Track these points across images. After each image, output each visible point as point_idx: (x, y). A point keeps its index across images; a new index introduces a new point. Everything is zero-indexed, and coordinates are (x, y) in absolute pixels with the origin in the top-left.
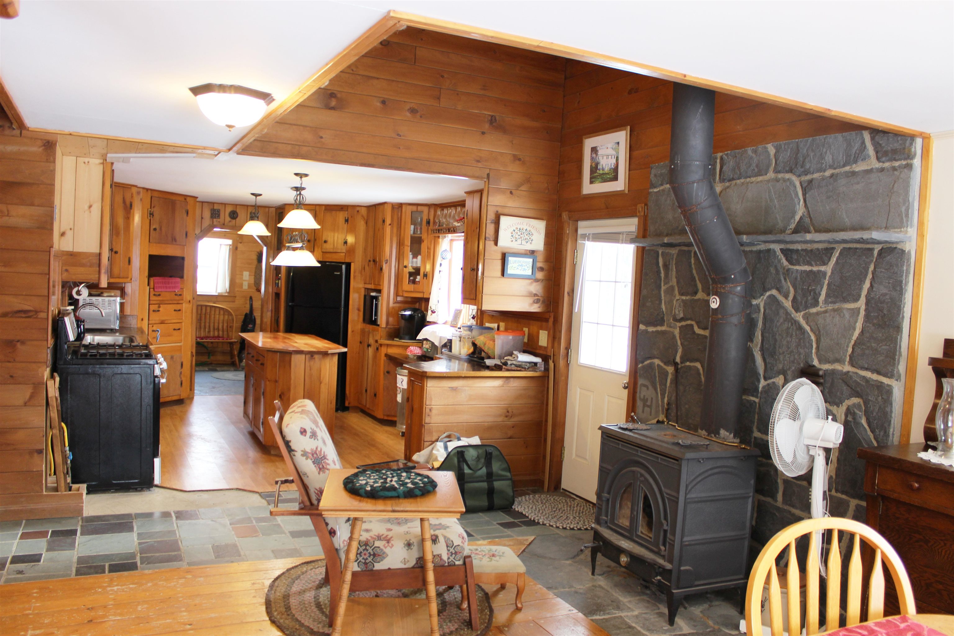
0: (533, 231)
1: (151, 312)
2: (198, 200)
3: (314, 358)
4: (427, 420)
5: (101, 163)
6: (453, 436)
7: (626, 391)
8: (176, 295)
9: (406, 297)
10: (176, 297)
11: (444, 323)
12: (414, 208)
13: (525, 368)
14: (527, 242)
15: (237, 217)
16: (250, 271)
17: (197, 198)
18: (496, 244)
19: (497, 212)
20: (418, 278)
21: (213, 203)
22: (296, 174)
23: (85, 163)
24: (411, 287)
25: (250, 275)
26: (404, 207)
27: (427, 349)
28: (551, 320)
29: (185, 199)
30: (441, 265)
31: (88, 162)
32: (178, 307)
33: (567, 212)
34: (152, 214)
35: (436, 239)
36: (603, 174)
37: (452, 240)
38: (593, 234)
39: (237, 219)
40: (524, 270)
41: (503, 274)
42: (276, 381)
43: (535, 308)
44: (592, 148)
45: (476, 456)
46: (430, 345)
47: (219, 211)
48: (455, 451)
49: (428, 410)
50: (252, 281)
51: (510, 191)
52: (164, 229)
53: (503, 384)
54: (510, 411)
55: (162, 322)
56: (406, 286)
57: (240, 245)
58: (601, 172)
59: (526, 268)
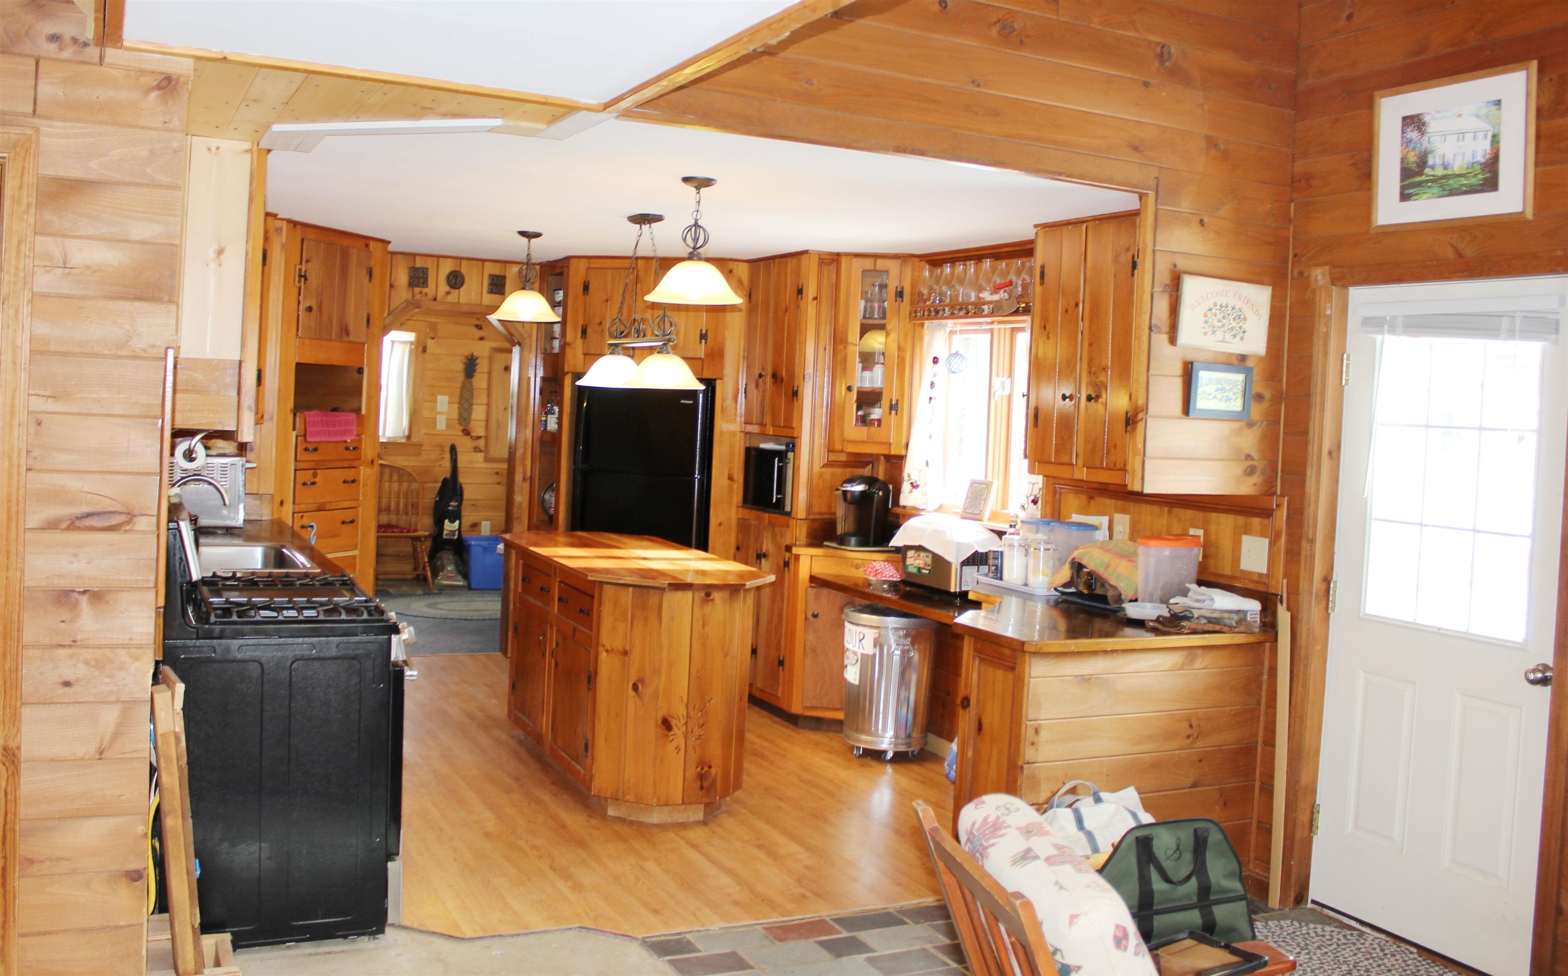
0: (1247, 311)
1: (299, 485)
2: (391, 248)
3: (713, 600)
4: (1029, 754)
5: (247, 151)
6: (1080, 790)
7: (1545, 692)
8: (347, 449)
9: (850, 454)
10: (348, 455)
11: (937, 510)
12: (868, 264)
13: (1231, 627)
14: (1235, 336)
15: (462, 284)
16: (450, 395)
17: (389, 242)
18: (1173, 341)
19: (1175, 266)
20: (876, 413)
21: (413, 255)
22: (686, 180)
23: (209, 149)
24: (862, 433)
25: (450, 403)
26: (844, 260)
27: (919, 569)
28: (1282, 515)
29: (367, 246)
30: (932, 384)
31: (218, 148)
32: (350, 474)
33: (1327, 268)
34: (303, 277)
35: (917, 329)
36: (1444, 177)
37: (952, 332)
38: (1405, 317)
39: (462, 289)
40: (1228, 399)
41: (1186, 410)
42: (625, 653)
43: (1246, 488)
44: (1405, 119)
45: (1174, 847)
46: (929, 560)
47: (425, 271)
48: (1131, 838)
49: (1030, 733)
50: (455, 415)
51: (1199, 218)
52: (325, 309)
53: (1183, 664)
54: (1194, 723)
55: (321, 508)
56: (852, 431)
57: (431, 343)
58: (1439, 172)
59: (1231, 395)
